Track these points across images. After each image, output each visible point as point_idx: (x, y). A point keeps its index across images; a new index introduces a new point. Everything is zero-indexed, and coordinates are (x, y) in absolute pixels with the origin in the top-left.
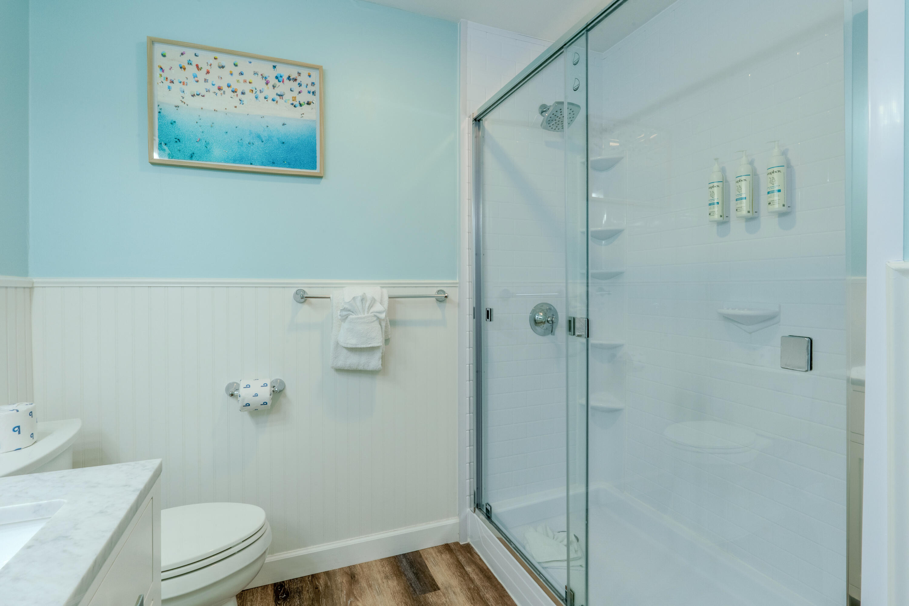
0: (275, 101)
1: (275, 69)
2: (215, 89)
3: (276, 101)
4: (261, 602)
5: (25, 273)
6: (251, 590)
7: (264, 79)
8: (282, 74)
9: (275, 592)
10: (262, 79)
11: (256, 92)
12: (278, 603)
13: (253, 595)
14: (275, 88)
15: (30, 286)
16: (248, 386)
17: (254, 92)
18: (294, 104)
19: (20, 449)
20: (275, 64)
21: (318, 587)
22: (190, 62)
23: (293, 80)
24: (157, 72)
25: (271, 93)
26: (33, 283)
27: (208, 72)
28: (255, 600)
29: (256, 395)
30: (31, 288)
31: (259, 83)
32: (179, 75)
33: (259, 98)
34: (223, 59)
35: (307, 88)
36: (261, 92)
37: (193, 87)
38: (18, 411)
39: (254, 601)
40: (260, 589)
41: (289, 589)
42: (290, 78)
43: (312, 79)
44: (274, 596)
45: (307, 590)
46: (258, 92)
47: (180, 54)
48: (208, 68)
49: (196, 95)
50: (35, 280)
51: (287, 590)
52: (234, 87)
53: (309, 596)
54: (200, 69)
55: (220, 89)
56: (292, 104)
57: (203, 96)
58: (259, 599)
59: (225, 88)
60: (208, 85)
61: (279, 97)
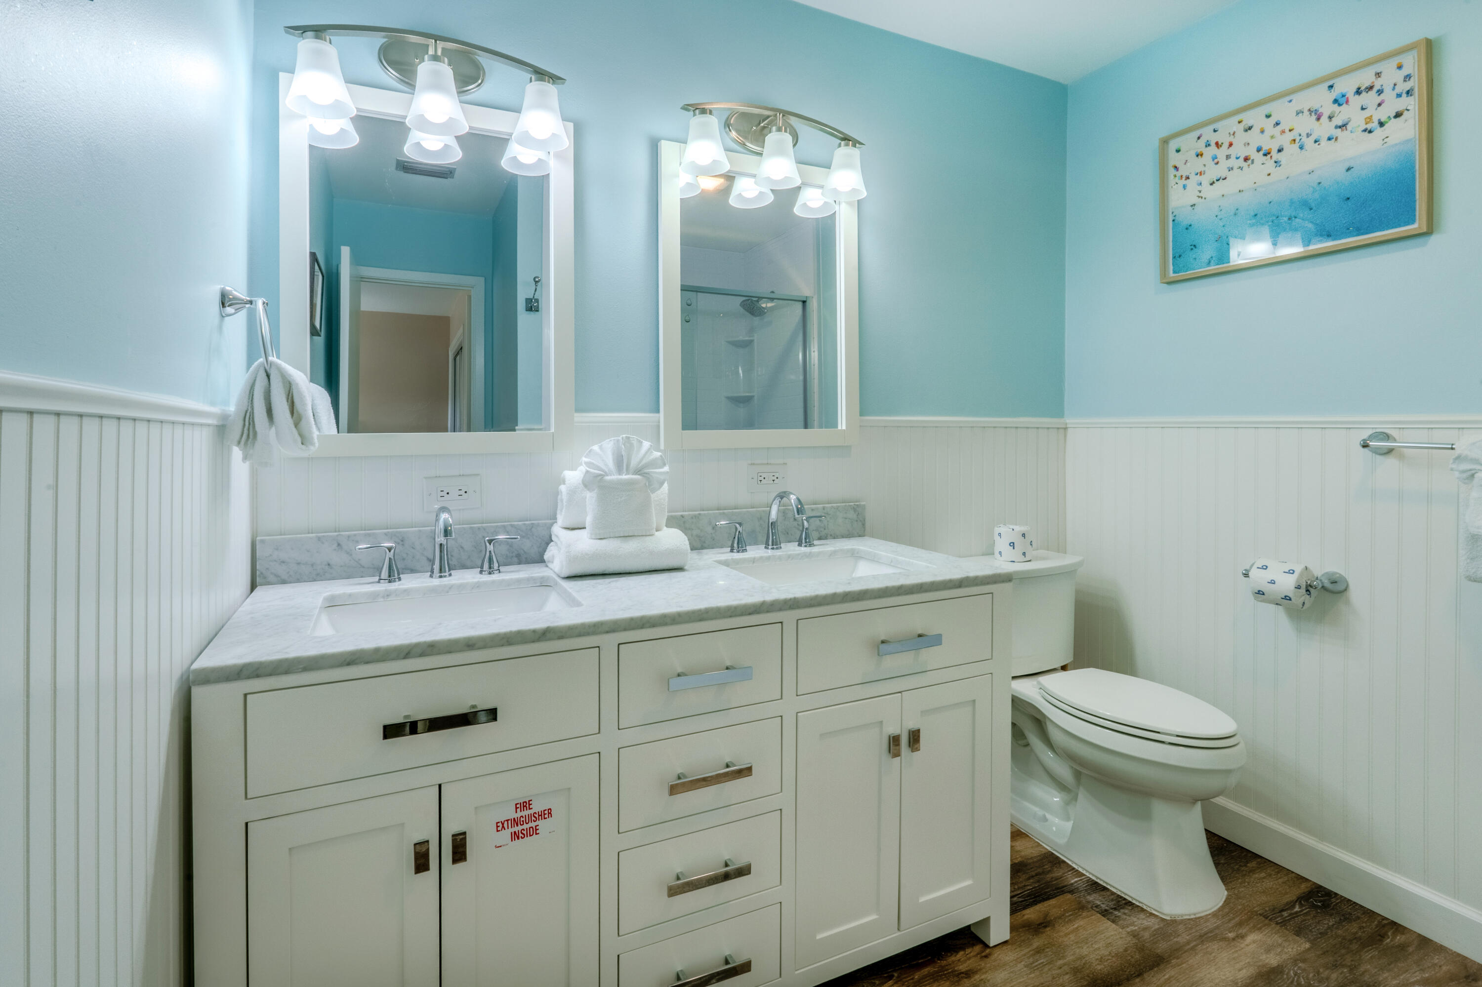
0: (1333, 138)
1: (1332, 90)
2: (1241, 162)
3: (1335, 138)
4: (1280, 885)
5: (1060, 414)
6: (1281, 868)
7: (1313, 114)
8: (1344, 91)
9: (1310, 892)
10: (1309, 116)
11: (1300, 139)
12: (1300, 902)
13: (1278, 872)
14: (1333, 119)
15: (1064, 426)
16: (1265, 568)
17: (1297, 141)
18: (1369, 129)
19: (1014, 562)
20: (1330, 83)
21: (1386, 937)
22: (1208, 143)
23: (1367, 90)
24: (1172, 172)
25: (1325, 128)
26: (1066, 424)
27: (1231, 145)
28: (1275, 878)
29: (1273, 582)
30: (1066, 429)
31: (1307, 123)
32: (1196, 165)
33: (1306, 147)
34: (1249, 118)
35: (1395, 90)
36: (1308, 135)
37: (1213, 172)
38: (1013, 530)
39: (1272, 878)
40: (1293, 875)
41: (1334, 905)
42: (1361, 89)
43: (1405, 71)
44: (1304, 893)
45: (1362, 926)
46: (1304, 139)
47: (1196, 139)
48: (1231, 139)
49: (1215, 181)
50: (1068, 421)
51: (1332, 903)
52: (1265, 148)
53: (1356, 933)
54: (1221, 146)
55: (1246, 159)
56: (1365, 130)
57: (1225, 179)
58: (1280, 881)
59: (1254, 155)
60: (1232, 162)
61: (1340, 130)
